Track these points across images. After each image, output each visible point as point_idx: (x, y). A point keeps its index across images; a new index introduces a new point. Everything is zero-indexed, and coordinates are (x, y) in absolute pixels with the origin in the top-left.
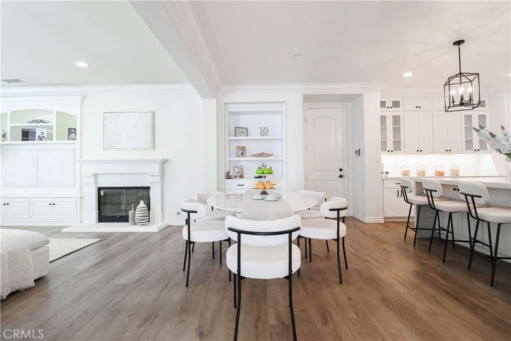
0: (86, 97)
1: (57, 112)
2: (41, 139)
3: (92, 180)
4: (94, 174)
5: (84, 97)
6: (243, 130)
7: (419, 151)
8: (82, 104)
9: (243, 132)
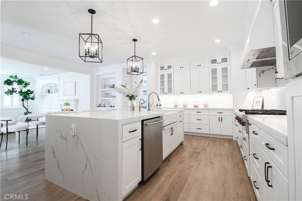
0: (60, 77)
1: (54, 84)
2: (52, 93)
3: (60, 106)
4: (60, 105)
5: (59, 78)
6: (108, 86)
7: (182, 93)
8: (59, 80)
9: (108, 87)
